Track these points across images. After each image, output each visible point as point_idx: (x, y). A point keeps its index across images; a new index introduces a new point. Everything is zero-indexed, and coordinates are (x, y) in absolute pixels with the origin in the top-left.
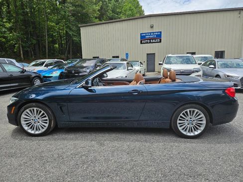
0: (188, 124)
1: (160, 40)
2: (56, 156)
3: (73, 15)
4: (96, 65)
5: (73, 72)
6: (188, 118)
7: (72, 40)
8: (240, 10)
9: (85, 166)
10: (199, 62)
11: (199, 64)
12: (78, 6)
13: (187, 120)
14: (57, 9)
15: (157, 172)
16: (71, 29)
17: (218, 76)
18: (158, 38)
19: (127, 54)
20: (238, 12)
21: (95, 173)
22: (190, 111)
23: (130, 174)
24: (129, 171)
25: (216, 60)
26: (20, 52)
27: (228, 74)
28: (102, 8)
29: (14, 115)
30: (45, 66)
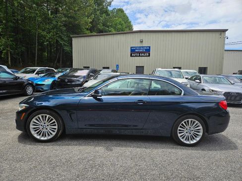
0: (187, 133)
1: (149, 54)
2: (64, 160)
3: (65, 25)
4: (89, 75)
5: (66, 81)
6: (188, 127)
7: (63, 49)
8: (221, 31)
9: (94, 170)
10: (186, 77)
11: (186, 78)
12: (71, 17)
13: (187, 129)
14: (49, 19)
15: (161, 176)
16: (62, 39)
17: (203, 90)
18: (147, 52)
19: (117, 66)
20: (219, 33)
21: (105, 176)
22: (191, 121)
23: (137, 177)
24: (135, 174)
25: (201, 76)
26: (8, 58)
27: (212, 89)
28: (93, 21)
29: (23, 121)
30: (36, 74)
